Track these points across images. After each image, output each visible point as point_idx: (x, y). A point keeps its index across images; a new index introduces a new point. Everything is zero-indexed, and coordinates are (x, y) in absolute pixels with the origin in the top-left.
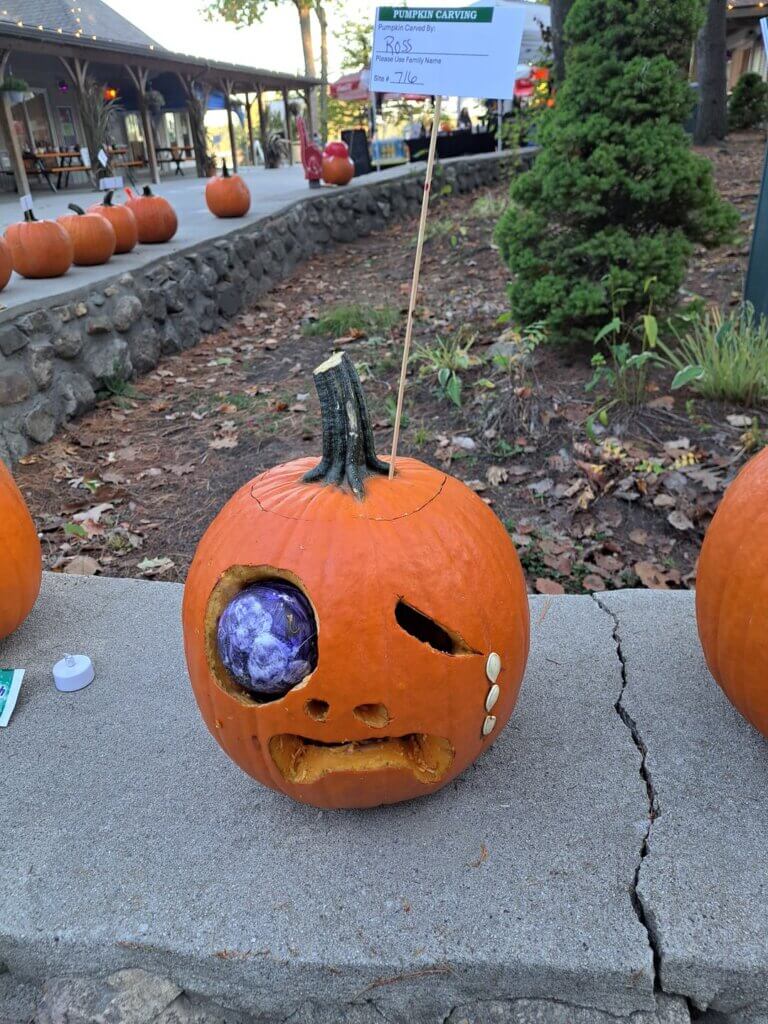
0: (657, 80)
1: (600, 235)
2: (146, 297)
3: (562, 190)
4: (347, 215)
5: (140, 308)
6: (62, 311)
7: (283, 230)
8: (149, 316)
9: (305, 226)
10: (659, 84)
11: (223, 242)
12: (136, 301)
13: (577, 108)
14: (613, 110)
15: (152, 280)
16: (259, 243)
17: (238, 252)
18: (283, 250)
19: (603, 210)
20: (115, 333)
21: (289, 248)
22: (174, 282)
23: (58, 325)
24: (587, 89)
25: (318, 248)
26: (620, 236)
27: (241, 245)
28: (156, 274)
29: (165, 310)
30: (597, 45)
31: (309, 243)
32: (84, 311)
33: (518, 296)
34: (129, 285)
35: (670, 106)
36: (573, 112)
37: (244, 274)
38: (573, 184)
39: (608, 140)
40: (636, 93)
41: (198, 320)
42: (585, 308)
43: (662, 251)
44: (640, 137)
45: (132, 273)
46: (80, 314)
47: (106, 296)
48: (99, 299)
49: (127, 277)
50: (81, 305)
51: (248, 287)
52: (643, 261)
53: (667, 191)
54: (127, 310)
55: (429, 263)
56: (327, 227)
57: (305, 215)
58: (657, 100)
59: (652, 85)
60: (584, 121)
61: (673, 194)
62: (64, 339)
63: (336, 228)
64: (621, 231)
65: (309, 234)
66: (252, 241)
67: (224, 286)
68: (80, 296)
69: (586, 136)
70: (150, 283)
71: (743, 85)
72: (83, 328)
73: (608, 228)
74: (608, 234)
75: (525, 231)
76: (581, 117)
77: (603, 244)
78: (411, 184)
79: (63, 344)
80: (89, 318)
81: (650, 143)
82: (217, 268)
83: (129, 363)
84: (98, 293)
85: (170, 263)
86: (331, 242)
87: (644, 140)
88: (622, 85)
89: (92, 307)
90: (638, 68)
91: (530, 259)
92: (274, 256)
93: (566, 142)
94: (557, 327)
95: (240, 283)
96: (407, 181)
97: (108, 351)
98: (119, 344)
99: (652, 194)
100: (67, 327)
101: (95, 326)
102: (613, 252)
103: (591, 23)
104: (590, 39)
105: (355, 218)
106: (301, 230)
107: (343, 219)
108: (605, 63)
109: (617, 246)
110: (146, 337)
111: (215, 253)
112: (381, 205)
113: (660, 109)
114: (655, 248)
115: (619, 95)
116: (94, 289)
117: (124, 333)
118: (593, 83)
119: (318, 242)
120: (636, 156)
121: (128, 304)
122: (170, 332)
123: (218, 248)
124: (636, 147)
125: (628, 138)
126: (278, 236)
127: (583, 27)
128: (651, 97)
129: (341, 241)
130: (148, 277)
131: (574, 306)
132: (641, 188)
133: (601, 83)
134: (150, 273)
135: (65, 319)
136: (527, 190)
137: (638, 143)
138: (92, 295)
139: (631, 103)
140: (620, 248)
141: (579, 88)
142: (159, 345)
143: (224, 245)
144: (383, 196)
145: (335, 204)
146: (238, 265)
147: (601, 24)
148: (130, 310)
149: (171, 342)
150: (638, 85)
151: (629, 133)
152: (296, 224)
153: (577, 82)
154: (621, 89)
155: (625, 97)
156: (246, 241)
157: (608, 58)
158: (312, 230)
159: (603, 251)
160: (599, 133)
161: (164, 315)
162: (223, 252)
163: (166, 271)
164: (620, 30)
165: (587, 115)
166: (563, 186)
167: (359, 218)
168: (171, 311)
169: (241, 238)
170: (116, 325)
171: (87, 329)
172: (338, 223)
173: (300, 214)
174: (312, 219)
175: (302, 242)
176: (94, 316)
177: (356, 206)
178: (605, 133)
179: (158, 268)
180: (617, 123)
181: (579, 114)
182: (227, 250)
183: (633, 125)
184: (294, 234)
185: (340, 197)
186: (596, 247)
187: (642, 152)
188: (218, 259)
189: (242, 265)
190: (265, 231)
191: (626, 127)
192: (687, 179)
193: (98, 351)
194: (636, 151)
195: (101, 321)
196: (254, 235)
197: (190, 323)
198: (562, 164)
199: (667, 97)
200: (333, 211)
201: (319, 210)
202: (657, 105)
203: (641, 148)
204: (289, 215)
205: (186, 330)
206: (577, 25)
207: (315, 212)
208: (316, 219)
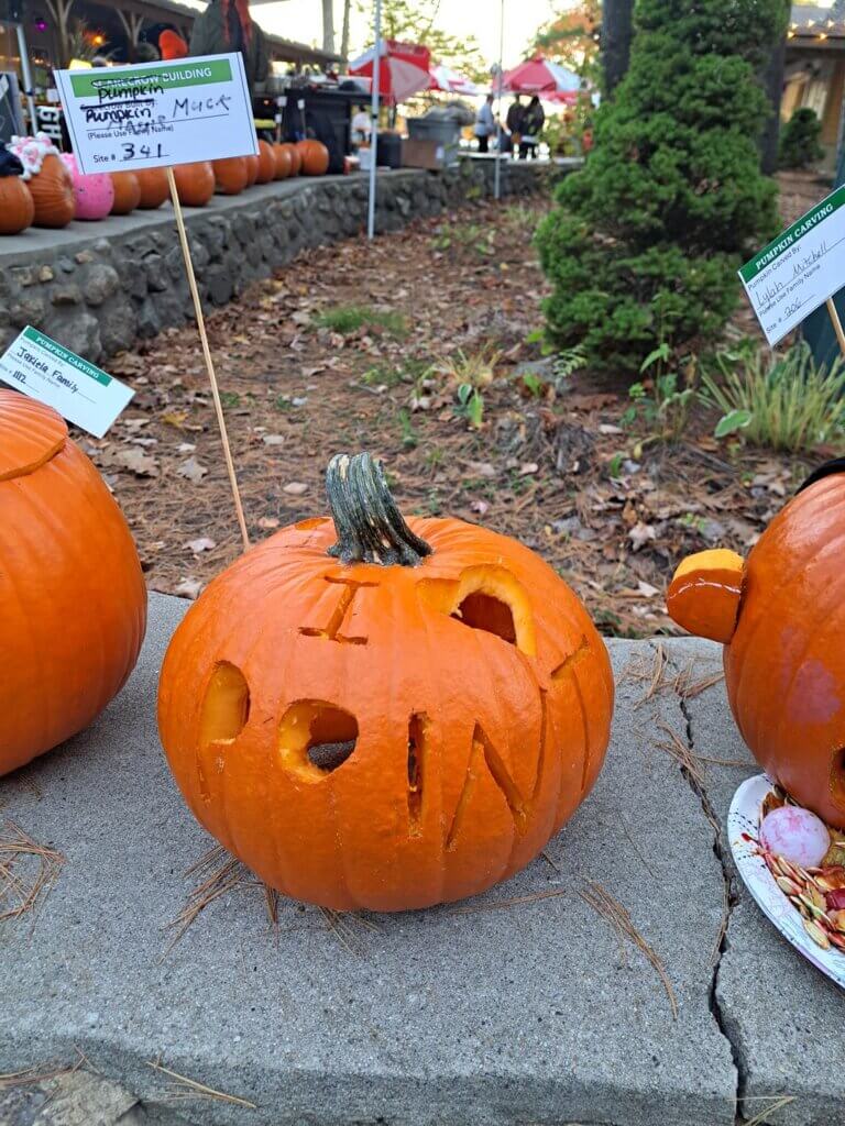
0: (733, 82)
1: (653, 251)
2: (124, 269)
3: (616, 194)
4: (361, 207)
5: (116, 280)
6: (22, 272)
7: (288, 214)
8: (126, 292)
9: (312, 213)
10: (733, 87)
11: (219, 218)
12: (113, 272)
13: (640, 105)
14: (680, 110)
15: (132, 250)
16: (260, 225)
17: (235, 232)
18: (287, 238)
19: (658, 223)
20: (84, 307)
21: (293, 235)
22: (158, 257)
23: (16, 289)
24: (653, 84)
25: (325, 240)
26: (674, 254)
27: (239, 224)
28: (138, 244)
29: (145, 288)
30: (669, 34)
31: (315, 233)
32: (50, 276)
33: (555, 310)
34: (104, 254)
35: (741, 115)
36: (634, 110)
37: (240, 258)
38: (627, 189)
39: (671, 144)
40: (707, 94)
41: (183, 303)
42: (628, 330)
43: (718, 276)
44: (706, 144)
45: (110, 239)
46: (44, 279)
47: (76, 261)
48: (68, 265)
49: (103, 243)
50: (46, 268)
51: (243, 274)
52: (697, 285)
53: (729, 209)
54: (100, 281)
56: (338, 217)
57: (314, 200)
58: (729, 106)
59: (725, 87)
60: (646, 120)
61: (734, 214)
62: (22, 306)
63: (348, 220)
64: (676, 250)
65: (317, 223)
66: (252, 222)
67: (215, 269)
68: (46, 258)
69: (647, 137)
70: (130, 254)
71: (797, 121)
72: (46, 295)
73: (663, 243)
74: (662, 251)
75: (569, 239)
76: (644, 116)
77: (655, 262)
78: (435, 182)
79: (21, 312)
80: (55, 286)
81: (717, 153)
82: (209, 247)
83: (98, 344)
84: (68, 257)
85: (155, 234)
86: (341, 235)
87: (710, 149)
88: (693, 83)
89: (59, 272)
90: (711, 66)
91: (572, 268)
92: (276, 243)
93: (624, 141)
94: (596, 349)
95: (234, 268)
96: (431, 178)
97: (73, 326)
98: (88, 320)
99: (713, 210)
100: (28, 291)
101: (61, 295)
102: (666, 271)
103: (665, 9)
104: (663, 28)
106: (309, 218)
107: (357, 211)
108: (676, 56)
109: (670, 266)
110: (121, 315)
111: (210, 230)
112: (401, 200)
113: (731, 117)
114: (712, 272)
115: (688, 94)
116: (63, 252)
117: (94, 308)
118: (661, 78)
119: (327, 234)
120: (700, 165)
121: (103, 275)
122: (149, 313)
123: (213, 224)
124: (701, 155)
125: (694, 144)
126: (282, 221)
127: (655, 13)
128: (722, 100)
129: (352, 235)
130: (128, 247)
131: (617, 328)
132: (701, 203)
133: (669, 79)
134: (131, 242)
135: (26, 282)
136: (574, 193)
137: (704, 151)
138: (60, 259)
139: (701, 106)
140: (673, 269)
141: (645, 82)
142: (134, 327)
143: (219, 221)
144: (404, 191)
145: (349, 192)
146: (234, 246)
147: (677, 12)
148: (104, 282)
149: (149, 325)
150: (710, 84)
151: (695, 139)
152: (303, 209)
153: (643, 75)
154: (690, 87)
155: (695, 97)
156: (246, 220)
157: (678, 50)
158: (321, 218)
159: (654, 270)
160: (663, 135)
161: (143, 293)
162: (217, 229)
163: (150, 242)
164: (695, 20)
165: (650, 115)
166: (617, 190)
168: (152, 289)
169: (239, 216)
170: (86, 298)
171: (52, 298)
172: (351, 215)
173: (309, 198)
174: (322, 207)
175: (309, 231)
176: (61, 283)
178: (670, 135)
179: (141, 237)
180: (683, 126)
181: (641, 111)
182: (222, 227)
183: (701, 130)
184: (300, 221)
185: (356, 186)
186: (646, 264)
187: (707, 162)
188: (210, 236)
189: (239, 248)
190: (267, 212)
191: (693, 131)
192: (751, 199)
193: (62, 325)
194: (701, 160)
195: (70, 290)
196: (254, 215)
197: (173, 306)
198: (618, 165)
199: (740, 104)
200: (346, 200)
201: (329, 196)
202: (729, 111)
203: (706, 158)
204: (295, 198)
205: (168, 314)
206: (649, 10)
207: (325, 199)
208: (326, 206)
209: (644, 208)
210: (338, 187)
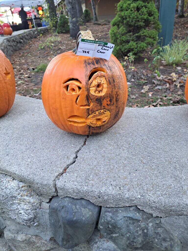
1: (143, 30)
4: (15, 43)
7: (5, 47)
19: (144, 24)
25: (12, 52)
38: (137, 18)
42: (143, 48)
55: (48, 53)
56: (12, 46)
57: (7, 43)
60: (135, 3)
63: (14, 47)
64: (147, 29)
69: (137, 6)
74: (145, 30)
78: (25, 35)
86: (14, 51)
96: (25, 34)
105: (17, 44)
107: (15, 44)
112: (21, 40)
119: (11, 51)
129: (16, 50)
132: (151, 19)
137: (150, 7)
140: (147, 33)
144: (21, 38)
151: (148, 5)
158: (10, 47)
160: (141, 5)
166: (135, 18)
167: (18, 44)
174: (9, 44)
177: (16, 41)
181: (133, 1)
184: (7, 48)
185: (13, 38)
186: (143, 33)
187: (151, 10)
191: (146, 4)
200: (12, 42)
201: (9, 42)
208: (10, 44)
209: (141, 22)
210: (10, 39)
